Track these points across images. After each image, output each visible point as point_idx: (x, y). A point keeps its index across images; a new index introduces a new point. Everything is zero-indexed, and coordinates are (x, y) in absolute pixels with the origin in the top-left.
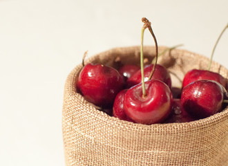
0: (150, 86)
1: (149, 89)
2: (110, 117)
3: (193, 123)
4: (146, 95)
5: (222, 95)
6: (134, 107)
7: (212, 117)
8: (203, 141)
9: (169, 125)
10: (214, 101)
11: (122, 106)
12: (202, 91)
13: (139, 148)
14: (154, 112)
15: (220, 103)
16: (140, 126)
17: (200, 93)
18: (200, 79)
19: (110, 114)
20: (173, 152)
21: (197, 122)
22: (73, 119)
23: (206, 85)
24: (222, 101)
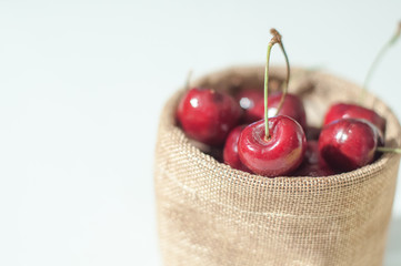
0: (276, 124)
1: (273, 128)
2: (219, 164)
3: (332, 177)
4: (270, 137)
5: (376, 140)
6: (251, 153)
7: (359, 171)
8: (345, 204)
9: (299, 178)
10: (364, 149)
11: (236, 149)
12: (347, 133)
13: (256, 209)
14: (279, 160)
15: (371, 153)
16: (259, 179)
17: (345, 137)
18: (345, 116)
19: (220, 159)
20: (303, 216)
21: (338, 176)
22: (168, 163)
23: (353, 126)
24: (374, 149)
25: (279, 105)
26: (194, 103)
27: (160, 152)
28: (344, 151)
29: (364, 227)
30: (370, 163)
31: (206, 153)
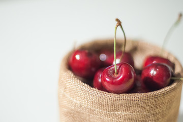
0: (120, 67)
1: (119, 69)
2: (91, 88)
3: (149, 93)
4: (117, 73)
5: (171, 74)
6: (108, 82)
7: (163, 90)
8: (156, 106)
9: (133, 94)
10: (164, 78)
11: (100, 80)
12: (156, 70)
13: (111, 110)
14: (122, 85)
15: (169, 80)
16: (113, 95)
17: (155, 73)
18: (154, 62)
19: (92, 86)
20: (135, 114)
21: (152, 93)
22: (66, 88)
23: (159, 67)
24: (170, 78)
25: (121, 57)
26: (78, 57)
27: (61, 83)
28: (155, 80)
29: (166, 118)
30: (168, 86)
31: (85, 83)
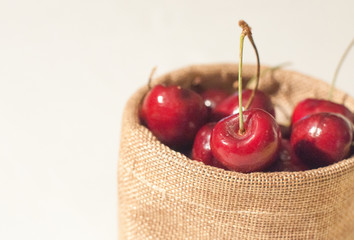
0: (250, 117)
1: (248, 122)
2: (191, 161)
3: (309, 172)
4: (244, 131)
5: (351, 135)
6: (226, 148)
7: (337, 165)
8: (322, 200)
9: (276, 174)
11: (207, 147)
12: (322, 127)
13: (231, 207)
14: (254, 155)
15: (347, 147)
16: (235, 175)
17: (319, 131)
18: (318, 111)
20: (279, 214)
21: (315, 171)
22: (135, 162)
23: (327, 119)
24: (350, 143)
26: (160, 99)
27: (126, 151)
28: (319, 146)
30: (347, 158)
31: (177, 151)
